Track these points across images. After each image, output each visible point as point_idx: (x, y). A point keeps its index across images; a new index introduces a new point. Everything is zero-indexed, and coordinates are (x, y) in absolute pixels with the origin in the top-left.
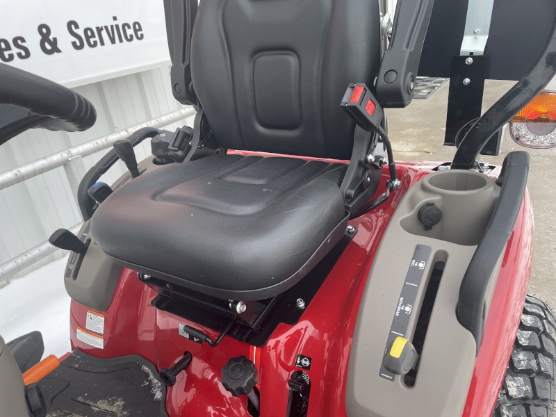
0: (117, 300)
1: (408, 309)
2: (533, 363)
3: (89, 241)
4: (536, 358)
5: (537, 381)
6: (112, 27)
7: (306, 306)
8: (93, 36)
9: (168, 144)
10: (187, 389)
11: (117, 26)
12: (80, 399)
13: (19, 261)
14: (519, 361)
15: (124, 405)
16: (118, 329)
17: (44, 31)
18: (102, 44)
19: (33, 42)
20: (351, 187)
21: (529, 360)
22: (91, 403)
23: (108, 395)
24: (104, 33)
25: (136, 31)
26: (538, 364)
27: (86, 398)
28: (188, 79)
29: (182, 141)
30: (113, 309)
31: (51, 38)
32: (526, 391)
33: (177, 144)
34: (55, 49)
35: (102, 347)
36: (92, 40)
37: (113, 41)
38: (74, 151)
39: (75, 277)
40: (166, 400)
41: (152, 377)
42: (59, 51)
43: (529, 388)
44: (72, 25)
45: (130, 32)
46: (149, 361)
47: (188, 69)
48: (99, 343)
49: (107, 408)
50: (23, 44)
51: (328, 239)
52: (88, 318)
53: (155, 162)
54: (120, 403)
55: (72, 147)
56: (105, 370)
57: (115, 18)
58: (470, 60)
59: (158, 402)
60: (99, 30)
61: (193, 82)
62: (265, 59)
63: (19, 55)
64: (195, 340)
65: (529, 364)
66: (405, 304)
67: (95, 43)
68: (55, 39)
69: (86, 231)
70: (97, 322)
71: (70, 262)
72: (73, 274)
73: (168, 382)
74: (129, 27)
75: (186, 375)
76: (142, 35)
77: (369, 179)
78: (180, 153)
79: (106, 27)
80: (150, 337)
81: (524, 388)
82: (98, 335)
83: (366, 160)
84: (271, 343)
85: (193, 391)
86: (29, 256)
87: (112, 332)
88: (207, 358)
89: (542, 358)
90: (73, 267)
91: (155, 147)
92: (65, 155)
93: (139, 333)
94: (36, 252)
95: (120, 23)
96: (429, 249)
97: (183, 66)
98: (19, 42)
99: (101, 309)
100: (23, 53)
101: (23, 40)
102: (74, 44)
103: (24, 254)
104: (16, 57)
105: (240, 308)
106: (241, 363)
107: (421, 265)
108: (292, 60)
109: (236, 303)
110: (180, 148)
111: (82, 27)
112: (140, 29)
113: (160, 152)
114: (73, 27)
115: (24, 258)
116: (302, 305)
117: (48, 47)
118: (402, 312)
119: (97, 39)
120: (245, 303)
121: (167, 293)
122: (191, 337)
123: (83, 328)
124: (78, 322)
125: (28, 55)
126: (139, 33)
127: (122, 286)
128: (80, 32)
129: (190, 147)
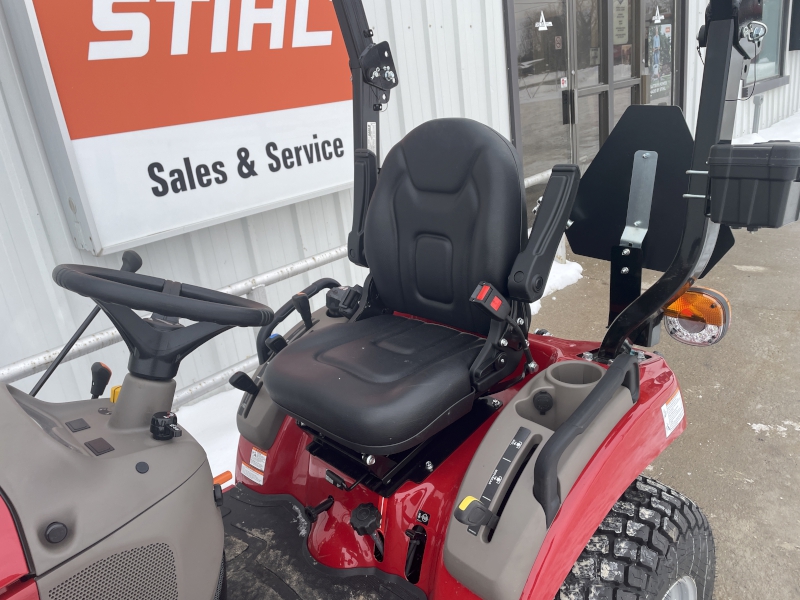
0: (279, 441)
1: (499, 480)
2: (633, 553)
3: (262, 384)
4: (639, 549)
5: (632, 569)
6: (311, 146)
7: (434, 468)
8: (291, 156)
9: (339, 302)
10: (327, 528)
11: (317, 145)
12: (238, 525)
13: (194, 389)
14: (619, 549)
15: (274, 536)
16: (277, 468)
17: (243, 155)
18: (299, 164)
19: (231, 166)
20: (480, 368)
21: (630, 549)
22: (247, 530)
23: (261, 526)
24: (302, 153)
25: (336, 148)
26: (638, 556)
27: (243, 525)
28: (361, 247)
29: (352, 299)
30: (274, 449)
31: (249, 161)
32: (618, 576)
33: (347, 302)
34: (252, 172)
35: (261, 483)
36: (289, 161)
37: (310, 160)
38: (259, 279)
39: (246, 415)
40: (308, 538)
41: (300, 516)
42: (255, 174)
43: (621, 574)
44: (271, 146)
45: (330, 149)
46: (300, 502)
47: (362, 237)
48: (259, 479)
49: (259, 536)
50: (222, 169)
51: (448, 411)
52: (252, 455)
53: (329, 314)
54: (271, 533)
55: (257, 274)
56: (262, 504)
57: (315, 137)
58: (627, 251)
59: (302, 537)
60: (297, 150)
61: (365, 251)
62: (425, 240)
63: (217, 180)
64: (338, 486)
65: (628, 552)
66: (497, 475)
67: (292, 164)
68: (253, 162)
69: (260, 374)
70: (259, 459)
71: (244, 401)
72: (244, 412)
73: (311, 518)
74: (329, 144)
75: (328, 517)
76: (342, 153)
77: (502, 360)
78: (349, 311)
79: (305, 147)
80: (303, 482)
81: (616, 573)
82: (259, 471)
83: (499, 344)
84: (399, 496)
85: (332, 531)
86: (203, 385)
87: (272, 470)
88: (348, 505)
89: (644, 551)
90: (245, 406)
91: (329, 300)
92: (249, 283)
93: (294, 477)
94: (210, 382)
95: (320, 141)
96: (529, 432)
97: (359, 235)
98: (218, 167)
99: (264, 447)
100: (221, 178)
101: (222, 165)
102: (271, 166)
103: (199, 382)
104: (213, 181)
105: (369, 460)
106: (368, 508)
107: (518, 445)
108: (448, 245)
109: (367, 456)
110: (349, 306)
111: (280, 149)
112: (341, 146)
113: (333, 305)
114: (271, 148)
115: (199, 387)
116: (430, 467)
117: (245, 170)
118: (494, 481)
119: (294, 159)
120: (375, 456)
121: (319, 441)
122: (335, 483)
123: (248, 463)
124: (243, 457)
125: (225, 179)
126: (339, 150)
127: (285, 429)
128: (278, 154)
129: (358, 306)
